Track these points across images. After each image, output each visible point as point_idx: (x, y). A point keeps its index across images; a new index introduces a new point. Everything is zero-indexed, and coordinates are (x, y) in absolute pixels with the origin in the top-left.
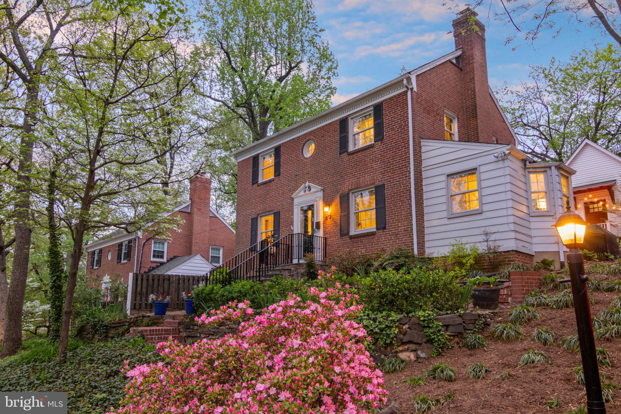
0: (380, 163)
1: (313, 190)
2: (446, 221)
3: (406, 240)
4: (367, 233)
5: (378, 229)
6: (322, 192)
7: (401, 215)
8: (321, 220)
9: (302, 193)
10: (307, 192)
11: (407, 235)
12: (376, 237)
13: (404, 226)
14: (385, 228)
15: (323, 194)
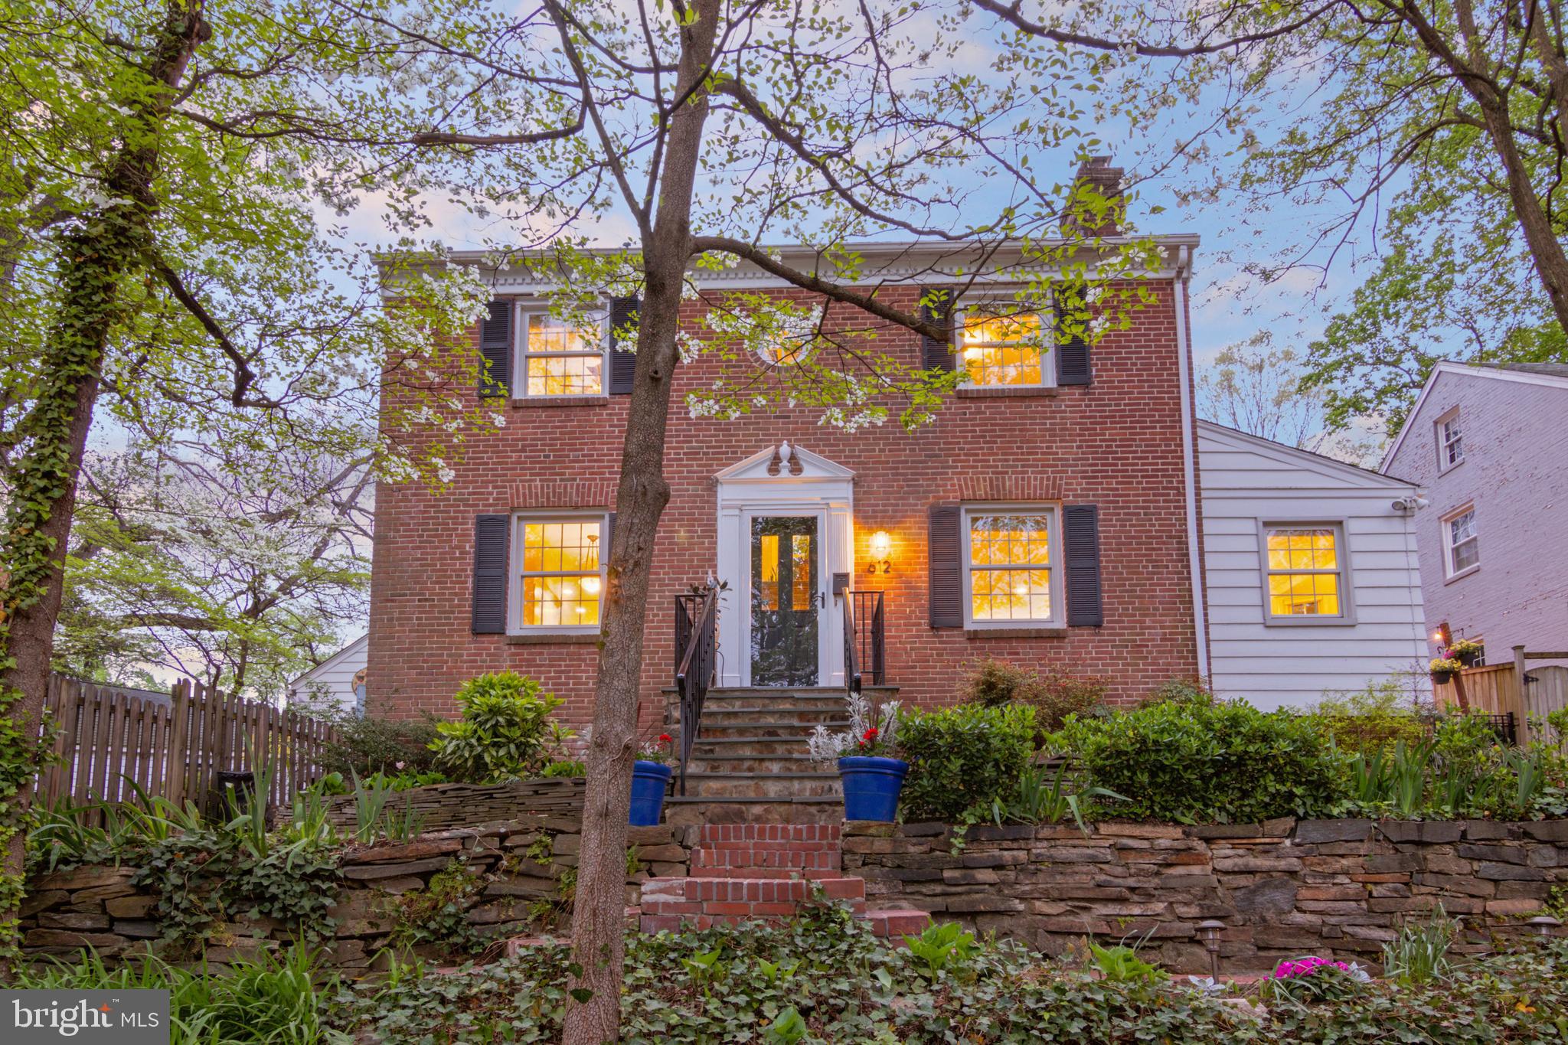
0: (1079, 447)
1: (809, 472)
2: (1259, 632)
3: (1169, 664)
4: (1038, 631)
5: (1072, 624)
6: (851, 486)
7: (1153, 597)
8: (850, 568)
9: (762, 472)
10: (785, 473)
11: (1171, 652)
12: (1067, 645)
13: (1162, 627)
14: (1098, 625)
15: (855, 493)
